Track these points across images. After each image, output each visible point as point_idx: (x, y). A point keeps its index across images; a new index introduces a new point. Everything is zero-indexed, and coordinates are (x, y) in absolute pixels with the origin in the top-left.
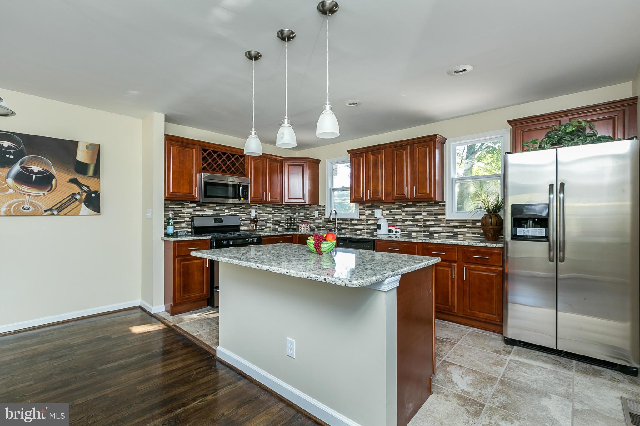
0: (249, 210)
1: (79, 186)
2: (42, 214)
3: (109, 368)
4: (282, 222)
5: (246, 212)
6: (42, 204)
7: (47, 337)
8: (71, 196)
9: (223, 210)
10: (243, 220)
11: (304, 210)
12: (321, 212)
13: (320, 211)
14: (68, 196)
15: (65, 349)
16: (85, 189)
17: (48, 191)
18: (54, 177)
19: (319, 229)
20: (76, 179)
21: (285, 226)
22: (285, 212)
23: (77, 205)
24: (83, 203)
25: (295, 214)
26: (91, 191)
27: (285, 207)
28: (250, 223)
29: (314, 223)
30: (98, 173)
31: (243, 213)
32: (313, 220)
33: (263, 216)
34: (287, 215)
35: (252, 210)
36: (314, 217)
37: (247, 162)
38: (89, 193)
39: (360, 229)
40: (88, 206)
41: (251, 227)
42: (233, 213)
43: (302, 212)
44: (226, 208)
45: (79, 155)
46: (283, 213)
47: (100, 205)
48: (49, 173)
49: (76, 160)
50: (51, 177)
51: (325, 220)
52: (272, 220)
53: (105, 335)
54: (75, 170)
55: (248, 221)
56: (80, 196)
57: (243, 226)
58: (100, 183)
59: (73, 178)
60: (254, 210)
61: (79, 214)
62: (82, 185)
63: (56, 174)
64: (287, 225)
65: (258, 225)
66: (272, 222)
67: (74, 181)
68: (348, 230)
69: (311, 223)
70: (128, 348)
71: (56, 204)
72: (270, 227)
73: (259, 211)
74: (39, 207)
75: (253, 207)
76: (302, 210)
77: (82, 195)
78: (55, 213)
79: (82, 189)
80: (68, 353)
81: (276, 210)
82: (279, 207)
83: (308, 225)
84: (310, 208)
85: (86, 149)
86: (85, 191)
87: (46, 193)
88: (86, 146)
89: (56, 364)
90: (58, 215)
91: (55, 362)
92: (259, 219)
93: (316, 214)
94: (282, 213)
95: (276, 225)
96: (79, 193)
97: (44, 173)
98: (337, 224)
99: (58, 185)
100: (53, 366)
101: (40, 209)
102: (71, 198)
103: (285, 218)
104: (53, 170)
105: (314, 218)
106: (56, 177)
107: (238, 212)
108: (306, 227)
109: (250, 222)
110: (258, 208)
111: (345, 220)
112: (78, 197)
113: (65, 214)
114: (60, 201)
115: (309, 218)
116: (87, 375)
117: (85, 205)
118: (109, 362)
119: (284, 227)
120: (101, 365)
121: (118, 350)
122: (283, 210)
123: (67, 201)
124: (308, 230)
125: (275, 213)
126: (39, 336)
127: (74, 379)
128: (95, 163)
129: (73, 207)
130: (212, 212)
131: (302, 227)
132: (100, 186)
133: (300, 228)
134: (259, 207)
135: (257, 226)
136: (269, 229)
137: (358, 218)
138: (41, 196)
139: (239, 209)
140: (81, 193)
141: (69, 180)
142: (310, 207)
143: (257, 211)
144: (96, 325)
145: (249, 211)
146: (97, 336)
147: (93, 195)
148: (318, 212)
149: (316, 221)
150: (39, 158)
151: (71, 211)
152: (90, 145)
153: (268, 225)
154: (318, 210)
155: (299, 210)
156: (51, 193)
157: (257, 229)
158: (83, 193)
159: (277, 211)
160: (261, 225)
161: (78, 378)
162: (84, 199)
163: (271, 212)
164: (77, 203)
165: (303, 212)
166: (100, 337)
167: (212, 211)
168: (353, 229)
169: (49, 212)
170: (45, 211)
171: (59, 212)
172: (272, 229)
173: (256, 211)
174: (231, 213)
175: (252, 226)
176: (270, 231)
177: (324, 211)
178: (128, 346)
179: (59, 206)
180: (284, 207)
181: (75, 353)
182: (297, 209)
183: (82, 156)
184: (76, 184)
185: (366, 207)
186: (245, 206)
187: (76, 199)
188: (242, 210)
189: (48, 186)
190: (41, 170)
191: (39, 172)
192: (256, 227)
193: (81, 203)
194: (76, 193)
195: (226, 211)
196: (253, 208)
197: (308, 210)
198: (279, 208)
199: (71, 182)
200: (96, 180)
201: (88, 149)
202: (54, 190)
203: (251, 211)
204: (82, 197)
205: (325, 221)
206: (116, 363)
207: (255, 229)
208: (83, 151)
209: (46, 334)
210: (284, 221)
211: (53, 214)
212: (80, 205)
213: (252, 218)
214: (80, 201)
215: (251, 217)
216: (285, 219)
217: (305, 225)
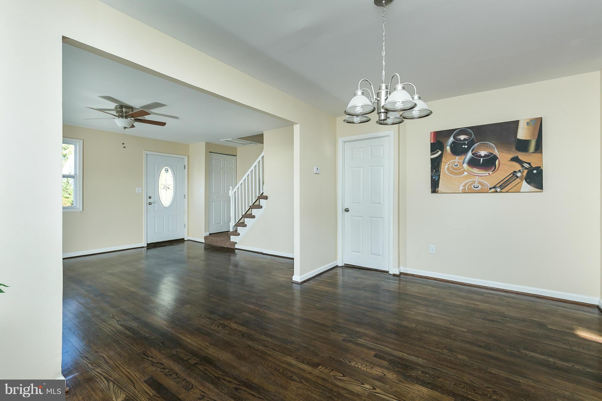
1: (520, 164)
2: (488, 191)
3: (532, 356)
6: (488, 183)
7: (489, 298)
8: (513, 174)
14: (510, 174)
15: (499, 316)
16: (526, 165)
17: (492, 171)
18: (497, 158)
20: (517, 157)
23: (518, 182)
24: (524, 180)
26: (532, 167)
30: (540, 148)
38: (530, 170)
40: (529, 183)
45: (520, 133)
47: (542, 181)
48: (493, 155)
49: (517, 139)
50: (495, 158)
53: (541, 320)
54: (516, 149)
56: (521, 173)
58: (542, 158)
59: (514, 156)
61: (520, 191)
62: (523, 162)
63: (499, 155)
67: (515, 159)
70: (563, 348)
71: (499, 182)
74: (486, 186)
77: (523, 172)
78: (499, 190)
79: (523, 166)
80: (500, 320)
85: (527, 126)
86: (526, 168)
87: (491, 173)
88: (527, 122)
89: (487, 325)
90: (500, 192)
91: (487, 323)
96: (520, 171)
97: (489, 156)
99: (500, 165)
100: (484, 325)
101: (486, 187)
102: (512, 176)
104: (496, 152)
106: (498, 158)
112: (519, 174)
113: (507, 191)
114: (503, 179)
116: (508, 350)
117: (526, 183)
118: (534, 351)
120: (525, 349)
121: (550, 343)
123: (508, 179)
126: (483, 295)
127: (495, 347)
128: (537, 138)
129: (515, 185)
132: (542, 161)
138: (486, 176)
140: (522, 171)
141: (510, 159)
144: (535, 306)
146: (532, 317)
147: (535, 172)
150: (486, 144)
151: (513, 189)
152: (532, 120)
156: (495, 172)
158: (524, 170)
161: (499, 348)
162: (525, 176)
164: (518, 180)
166: (535, 320)
169: (493, 190)
170: (490, 189)
171: (501, 190)
178: (564, 346)
179: (502, 184)
181: (506, 324)
183: (522, 134)
184: (516, 162)
187: (517, 177)
189: (493, 167)
190: (487, 154)
191: (485, 156)
193: (522, 180)
194: (517, 171)
199: (513, 161)
200: (537, 155)
201: (530, 125)
202: (498, 169)
204: (523, 174)
206: (542, 357)
208: (524, 128)
209: (489, 295)
211: (497, 192)
212: (521, 182)
214: (521, 178)
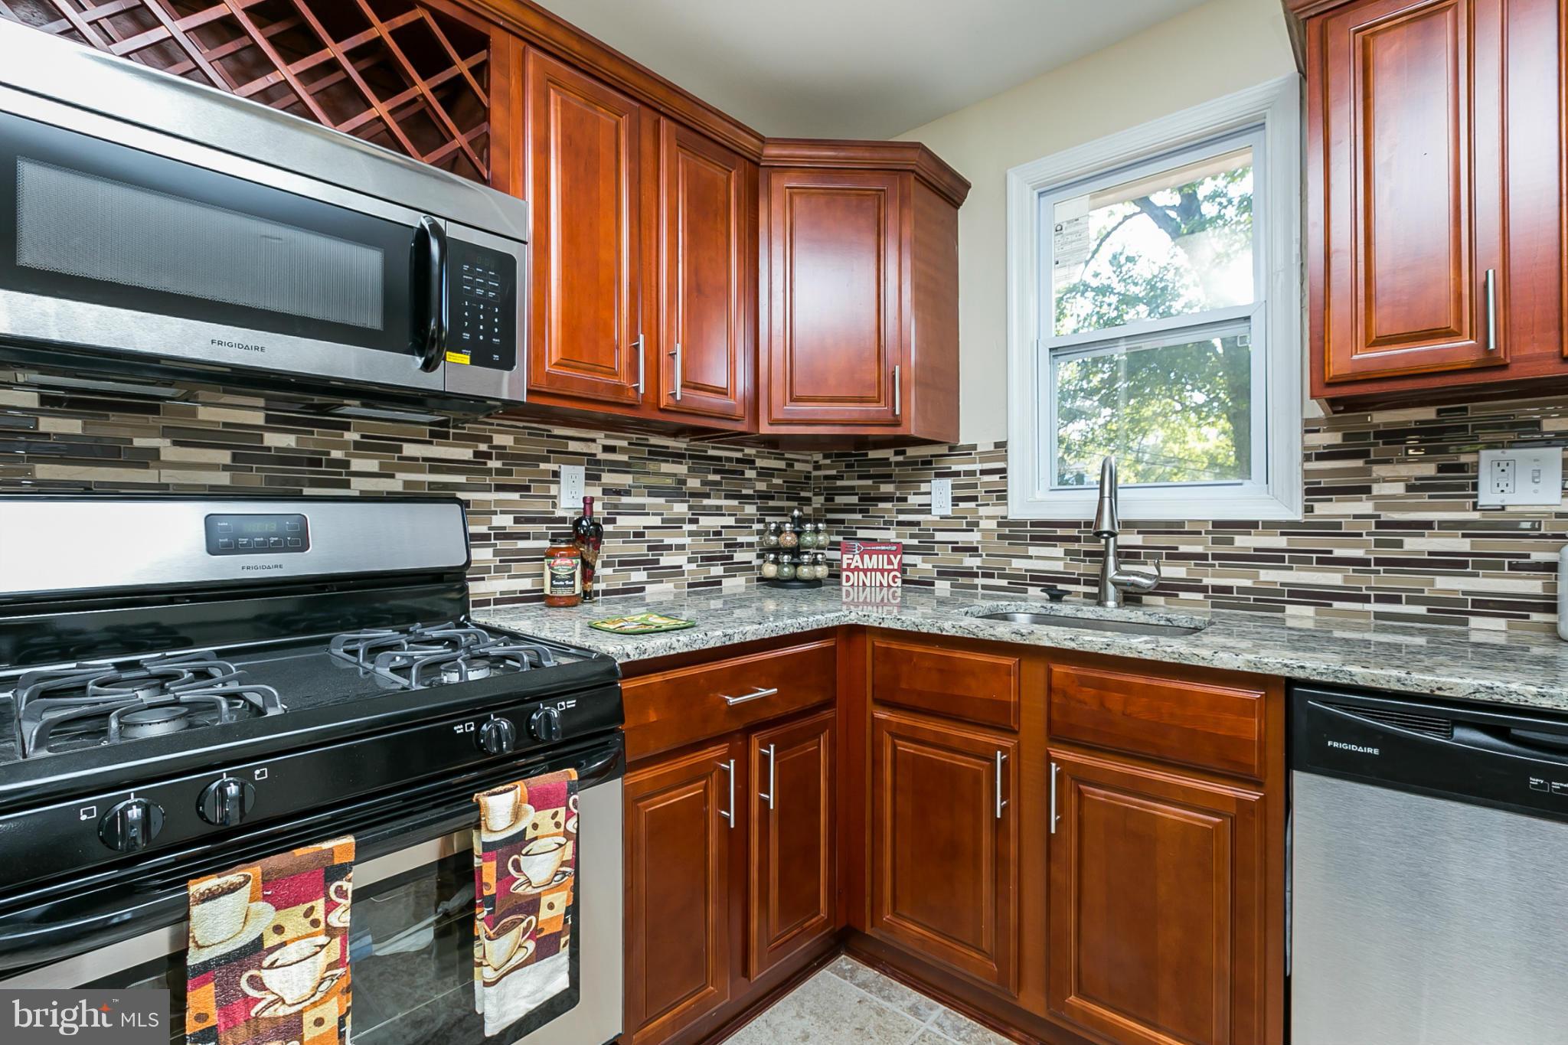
0: (543, 466)
4: (741, 545)
5: (524, 480)
9: (337, 454)
10: (503, 535)
11: (860, 478)
12: (975, 486)
13: (963, 480)
19: (961, 580)
21: (760, 567)
22: (761, 486)
25: (809, 499)
27: (759, 463)
28: (551, 554)
29: (926, 548)
31: (500, 488)
32: (915, 530)
33: (639, 510)
34: (771, 503)
35: (566, 470)
36: (929, 512)
37: (505, 94)
39: (1319, 597)
41: (553, 577)
42: (421, 483)
43: (849, 491)
44: (357, 445)
46: (751, 492)
51: (1006, 531)
52: (691, 534)
55: (538, 537)
57: (497, 570)
60: (581, 471)
64: (776, 562)
65: (605, 565)
66: (687, 541)
68: (1200, 596)
69: (906, 550)
72: (676, 571)
73: (608, 478)
75: (573, 446)
76: (849, 479)
81: (712, 477)
82: (729, 459)
83: (890, 562)
84: (898, 464)
92: (607, 528)
93: (939, 495)
94: (744, 492)
95: (709, 559)
98: (1118, 555)
103: (760, 521)
105: (928, 517)
107: (461, 479)
108: (882, 571)
109: (546, 544)
110: (602, 456)
111: (1174, 528)
115: (891, 523)
119: (752, 568)
122: (750, 474)
124: (889, 586)
125: (707, 489)
130: (226, 468)
131: (857, 569)
133: (844, 574)
134: (607, 449)
135: (600, 571)
136: (671, 585)
137: (1297, 515)
139: (467, 454)
142: (900, 458)
143: (598, 478)
145: (546, 471)
148: (954, 487)
149: (939, 536)
153: (666, 560)
154: (957, 474)
155: (826, 477)
157: (600, 586)
159: (717, 478)
160: (621, 563)
163: (684, 482)
165: (853, 488)
167: (225, 457)
168: (1242, 590)
172: (690, 585)
173: (588, 477)
174: (406, 483)
175: (563, 573)
176: (676, 595)
177: (996, 478)
180: (753, 462)
182: (815, 473)
185: (1379, 435)
186: (516, 441)
188: (494, 464)
192: (588, 573)
195: (357, 465)
196: (574, 458)
197: (887, 478)
198: (728, 466)
203: (556, 474)
205: (1001, 537)
207: (578, 589)
210: (755, 539)
213: (563, 520)
215: (559, 513)
216: (761, 526)
217: (871, 562)
